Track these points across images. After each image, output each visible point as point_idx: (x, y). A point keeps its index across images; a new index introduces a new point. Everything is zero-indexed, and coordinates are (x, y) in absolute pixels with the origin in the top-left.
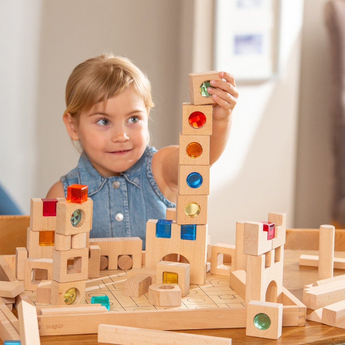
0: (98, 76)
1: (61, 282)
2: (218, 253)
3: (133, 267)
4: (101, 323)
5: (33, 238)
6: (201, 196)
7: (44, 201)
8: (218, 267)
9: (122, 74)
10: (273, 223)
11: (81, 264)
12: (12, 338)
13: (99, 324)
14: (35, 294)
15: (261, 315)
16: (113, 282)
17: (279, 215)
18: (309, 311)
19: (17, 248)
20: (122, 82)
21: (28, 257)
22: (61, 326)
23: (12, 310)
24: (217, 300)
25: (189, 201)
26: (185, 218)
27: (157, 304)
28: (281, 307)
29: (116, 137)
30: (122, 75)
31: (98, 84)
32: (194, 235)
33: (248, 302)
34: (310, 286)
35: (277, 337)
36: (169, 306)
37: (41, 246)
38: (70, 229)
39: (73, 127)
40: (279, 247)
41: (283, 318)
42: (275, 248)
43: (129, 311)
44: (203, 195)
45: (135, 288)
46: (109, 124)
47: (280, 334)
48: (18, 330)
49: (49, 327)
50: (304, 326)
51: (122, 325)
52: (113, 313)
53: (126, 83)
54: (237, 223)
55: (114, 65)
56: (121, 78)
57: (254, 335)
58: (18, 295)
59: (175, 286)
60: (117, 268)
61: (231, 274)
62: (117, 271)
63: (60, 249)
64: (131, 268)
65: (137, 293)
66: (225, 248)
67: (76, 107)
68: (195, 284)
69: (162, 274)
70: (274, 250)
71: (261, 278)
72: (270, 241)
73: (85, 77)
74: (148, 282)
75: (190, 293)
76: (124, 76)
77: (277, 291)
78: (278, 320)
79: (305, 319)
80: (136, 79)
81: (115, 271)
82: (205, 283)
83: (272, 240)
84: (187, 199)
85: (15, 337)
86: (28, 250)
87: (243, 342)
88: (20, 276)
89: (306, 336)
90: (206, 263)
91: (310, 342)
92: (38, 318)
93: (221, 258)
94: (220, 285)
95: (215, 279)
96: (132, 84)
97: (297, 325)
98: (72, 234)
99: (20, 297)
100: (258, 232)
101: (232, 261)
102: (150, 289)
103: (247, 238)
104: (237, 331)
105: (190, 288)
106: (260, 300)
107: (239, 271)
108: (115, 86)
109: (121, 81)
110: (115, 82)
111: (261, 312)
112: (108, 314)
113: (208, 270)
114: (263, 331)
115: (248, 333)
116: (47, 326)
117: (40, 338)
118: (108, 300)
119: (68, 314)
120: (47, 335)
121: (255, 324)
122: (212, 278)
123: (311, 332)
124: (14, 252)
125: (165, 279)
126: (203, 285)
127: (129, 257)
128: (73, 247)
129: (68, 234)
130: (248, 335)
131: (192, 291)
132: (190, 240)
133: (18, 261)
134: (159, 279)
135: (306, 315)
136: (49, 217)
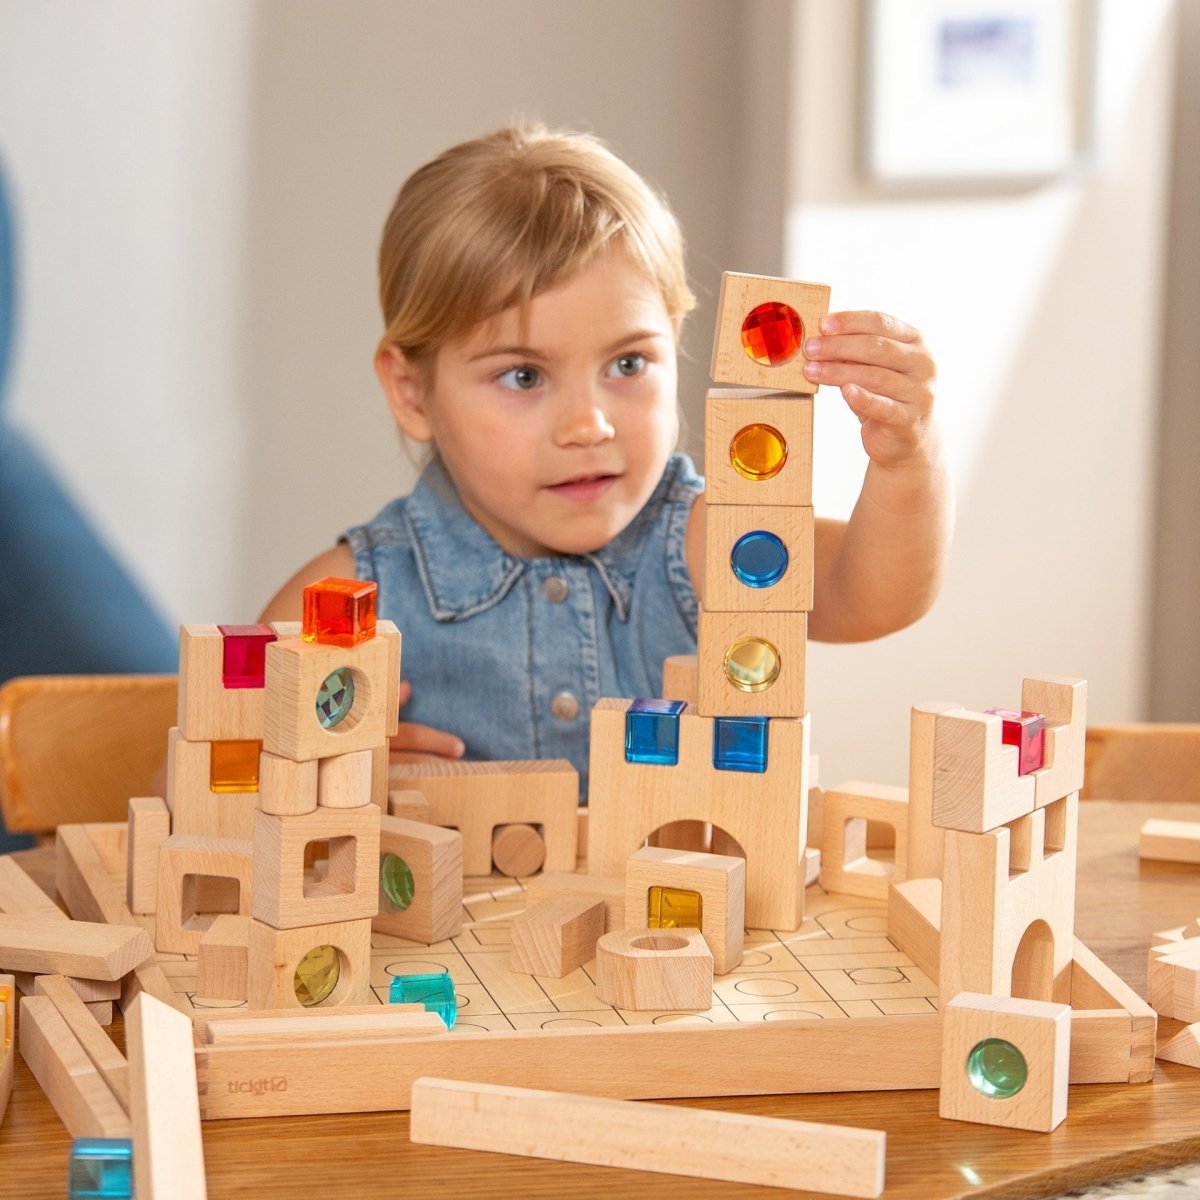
0: (497, 214)
1: (281, 927)
2: (846, 817)
3: (545, 868)
4: (424, 1075)
5: (189, 763)
6: (783, 614)
7: (229, 634)
8: (848, 868)
9: (579, 201)
10: (1038, 715)
11: (353, 860)
12: (102, 1130)
13: (414, 1078)
14: (192, 966)
15: (992, 1046)
16: (474, 920)
17: (1061, 688)
18: (1169, 1026)
19: (134, 802)
20: (582, 233)
21: (171, 833)
22: (280, 1085)
23: (110, 1023)
24: (840, 986)
25: (740, 634)
26: (727, 694)
27: (627, 1002)
28: (1063, 1016)
29: (568, 429)
30: (582, 206)
31: (495, 240)
32: (762, 755)
33: (950, 999)
34: (1176, 934)
35: (1050, 1127)
36: (667, 1010)
37: (216, 796)
38: (313, 736)
39: (410, 392)
40: (1061, 802)
41: (1071, 1056)
42: (1045, 804)
43: (527, 1030)
44: (790, 612)
45: (548, 945)
46: (539, 381)
47: (1060, 1112)
48: (125, 1101)
49: (235, 1087)
50: (1150, 1082)
51: (498, 1080)
52: (466, 1039)
53: (595, 235)
54: (913, 710)
55: (550, 170)
56: (578, 219)
57: (968, 1117)
58: (130, 970)
59: (691, 939)
60: (487, 869)
61: (895, 897)
62: (490, 880)
63: (280, 810)
64: (540, 870)
65: (556, 960)
66: (872, 799)
67: (422, 324)
68: (764, 927)
69: (646, 894)
70: (1043, 810)
71: (996, 914)
72: (1028, 779)
73: (450, 217)
74: (597, 921)
75: (745, 963)
76: (587, 210)
77: (1052, 956)
78: (1052, 1064)
79: (1152, 1057)
80: (631, 217)
81: (483, 880)
82: (800, 925)
83: (1035, 776)
84: (731, 625)
85: (111, 1124)
86: (170, 804)
87: (927, 1141)
88: (141, 902)
89: (1155, 1119)
90: (805, 852)
91: (1171, 1140)
92: (196, 1055)
93: (857, 835)
94: (853, 933)
95: (837, 910)
96: (619, 237)
97: (1125, 1079)
98: (322, 755)
99: (137, 979)
100: (983, 750)
101: (898, 845)
102: (601, 950)
103: (945, 771)
104: (907, 1099)
105: (745, 943)
106: (990, 993)
107: (919, 883)
108: (558, 247)
109: (580, 229)
110: (557, 233)
111: (994, 1036)
112: (447, 1043)
113: (809, 879)
114: (1000, 1101)
115: (945, 1112)
116: (230, 1084)
117: (203, 1128)
118: (451, 988)
119: (303, 1040)
120: (230, 1116)
121: (972, 1076)
122: (828, 907)
123: (1175, 1103)
124: (122, 814)
125: (656, 910)
126: (793, 932)
127: (532, 831)
128: (324, 801)
129: (307, 756)
130: (947, 1116)
131: (753, 956)
132: (748, 774)
133: (137, 849)
134: (633, 913)
135: (1155, 1044)
136: (245, 690)
